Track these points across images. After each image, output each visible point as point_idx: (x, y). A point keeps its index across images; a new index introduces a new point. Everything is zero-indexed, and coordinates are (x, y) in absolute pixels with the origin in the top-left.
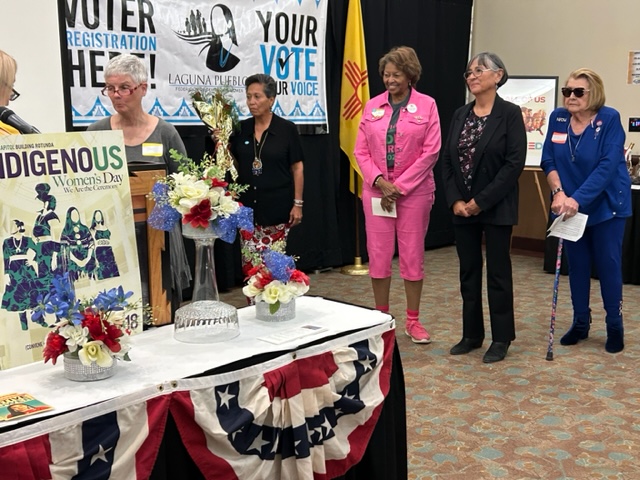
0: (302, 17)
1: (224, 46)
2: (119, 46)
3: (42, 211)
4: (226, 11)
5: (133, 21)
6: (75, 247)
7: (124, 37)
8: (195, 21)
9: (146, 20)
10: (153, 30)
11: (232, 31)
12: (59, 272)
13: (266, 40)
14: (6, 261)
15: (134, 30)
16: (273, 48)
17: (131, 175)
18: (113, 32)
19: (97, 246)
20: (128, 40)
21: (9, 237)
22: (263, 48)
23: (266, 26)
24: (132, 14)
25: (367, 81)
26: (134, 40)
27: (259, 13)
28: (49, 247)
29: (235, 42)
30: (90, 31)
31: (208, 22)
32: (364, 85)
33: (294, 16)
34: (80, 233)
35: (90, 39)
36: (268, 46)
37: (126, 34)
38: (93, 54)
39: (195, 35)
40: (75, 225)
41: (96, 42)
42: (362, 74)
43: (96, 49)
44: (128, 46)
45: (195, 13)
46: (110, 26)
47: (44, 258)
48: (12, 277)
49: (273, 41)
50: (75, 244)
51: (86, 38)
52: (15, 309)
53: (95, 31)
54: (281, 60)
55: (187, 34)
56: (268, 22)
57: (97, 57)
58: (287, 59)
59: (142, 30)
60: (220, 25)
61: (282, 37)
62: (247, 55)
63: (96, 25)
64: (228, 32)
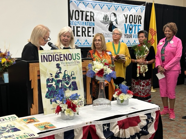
0: (137, 16)
1: (114, 25)
2: (84, 25)
3: (57, 71)
4: (115, 15)
5: (88, 18)
6: (66, 81)
7: (86, 22)
8: (106, 18)
9: (92, 18)
10: (94, 21)
11: (116, 20)
12: (61, 88)
13: (126, 22)
14: (47, 85)
15: (89, 20)
16: (128, 25)
17: (82, 61)
18: (83, 21)
19: (72, 81)
20: (87, 23)
21: (48, 78)
22: (125, 25)
23: (126, 19)
24: (88, 16)
25: (156, 34)
26: (89, 23)
27: (124, 15)
28: (59, 81)
29: (117, 23)
30: (76, 21)
31: (109, 18)
32: (155, 35)
33: (135, 16)
34: (68, 77)
35: (77, 23)
36: (127, 24)
37: (86, 21)
38: (77, 27)
39: (106, 22)
40: (66, 75)
41: (78, 24)
42: (155, 32)
43: (78, 26)
44: (87, 25)
45: (106, 15)
46: (82, 20)
47: (57, 84)
48: (48, 89)
49: (128, 23)
50: (66, 80)
51: (76, 23)
52: (49, 98)
53: (78, 21)
54: (130, 28)
55: (103, 21)
56: (127, 17)
57: (78, 28)
58: (132, 28)
59: (91, 20)
60: (113, 19)
61: (131, 22)
62: (120, 27)
63: (78, 19)
64: (115, 20)
